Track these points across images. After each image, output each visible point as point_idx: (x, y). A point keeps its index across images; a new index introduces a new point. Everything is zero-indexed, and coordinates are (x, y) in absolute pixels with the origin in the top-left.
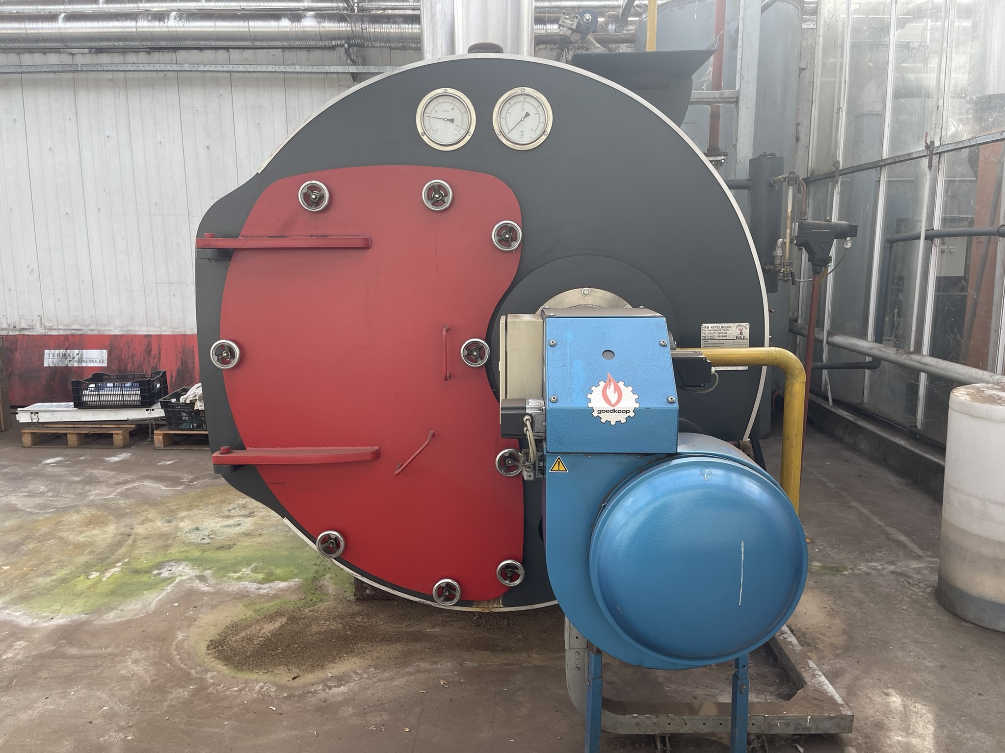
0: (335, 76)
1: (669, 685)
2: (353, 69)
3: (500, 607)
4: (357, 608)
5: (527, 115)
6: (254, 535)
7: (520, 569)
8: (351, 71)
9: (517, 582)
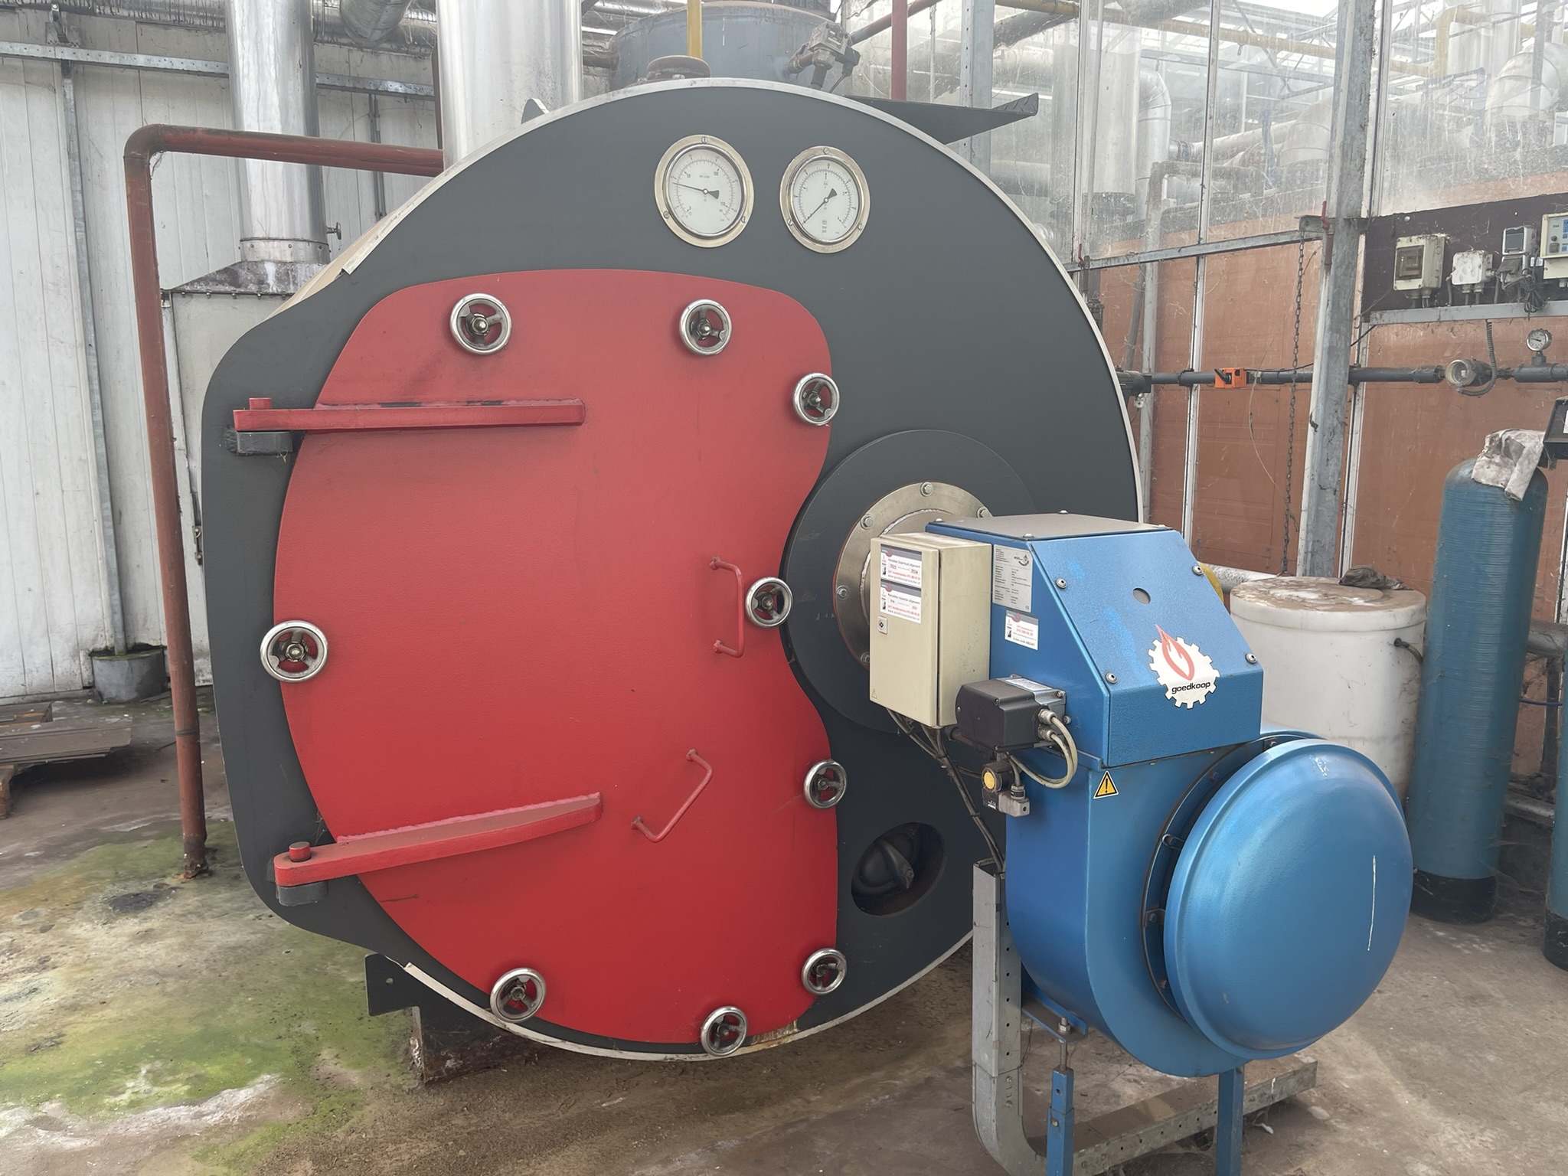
0: (18, 63)
1: (1038, 1087)
2: (66, 54)
3: (795, 1033)
4: (438, 1101)
5: (833, 193)
6: (90, 1006)
7: (839, 962)
8: (59, 56)
9: (836, 983)
